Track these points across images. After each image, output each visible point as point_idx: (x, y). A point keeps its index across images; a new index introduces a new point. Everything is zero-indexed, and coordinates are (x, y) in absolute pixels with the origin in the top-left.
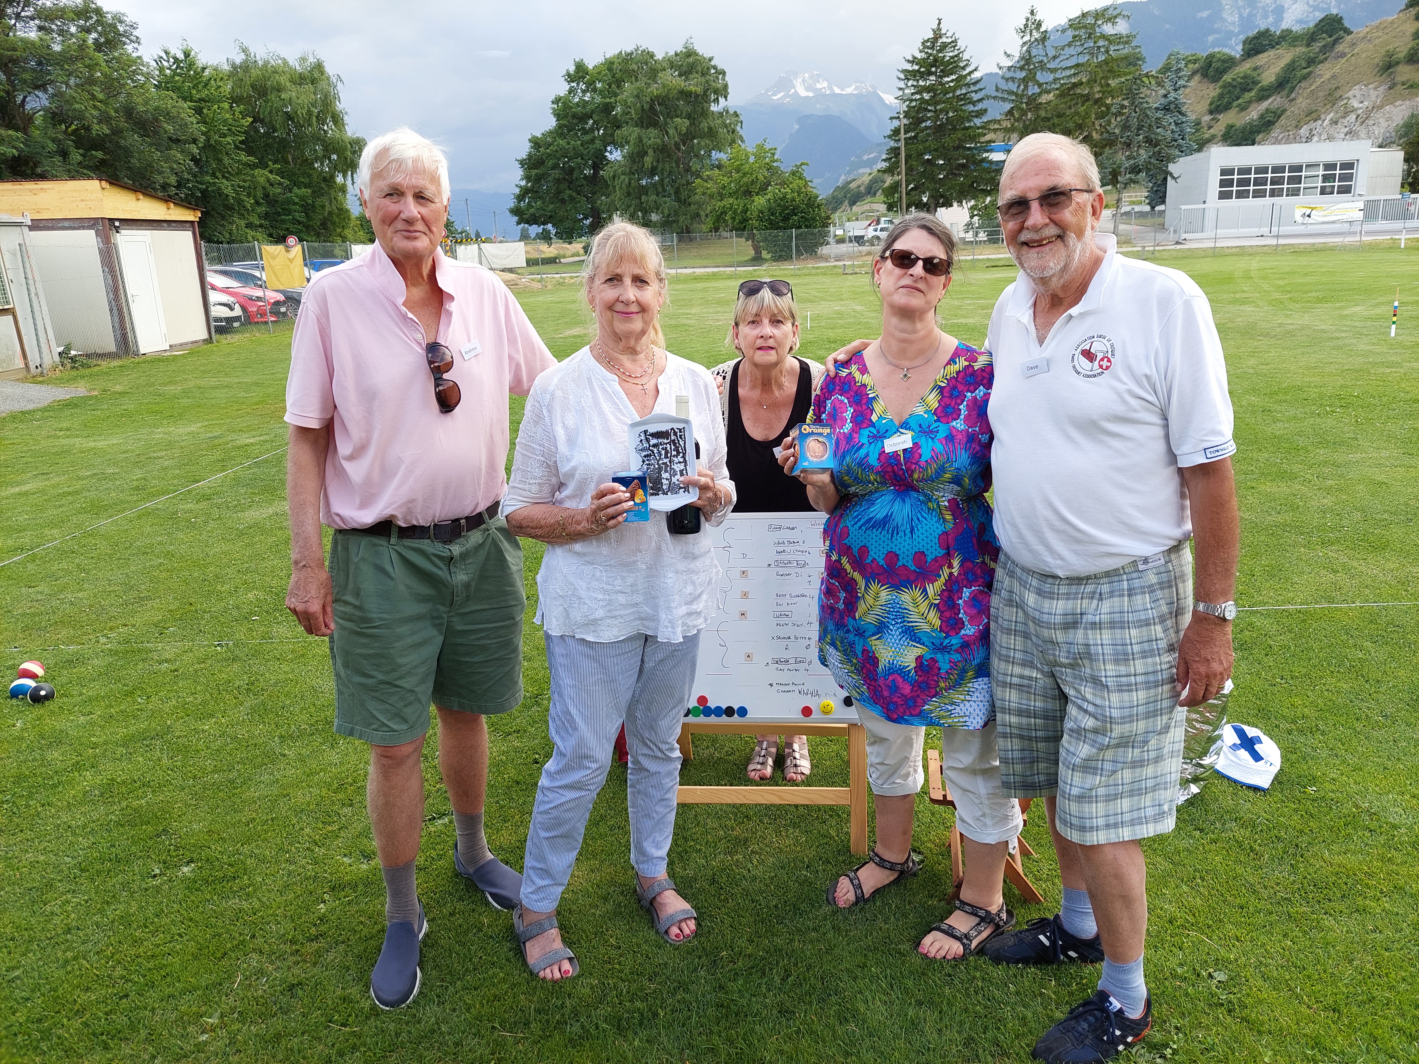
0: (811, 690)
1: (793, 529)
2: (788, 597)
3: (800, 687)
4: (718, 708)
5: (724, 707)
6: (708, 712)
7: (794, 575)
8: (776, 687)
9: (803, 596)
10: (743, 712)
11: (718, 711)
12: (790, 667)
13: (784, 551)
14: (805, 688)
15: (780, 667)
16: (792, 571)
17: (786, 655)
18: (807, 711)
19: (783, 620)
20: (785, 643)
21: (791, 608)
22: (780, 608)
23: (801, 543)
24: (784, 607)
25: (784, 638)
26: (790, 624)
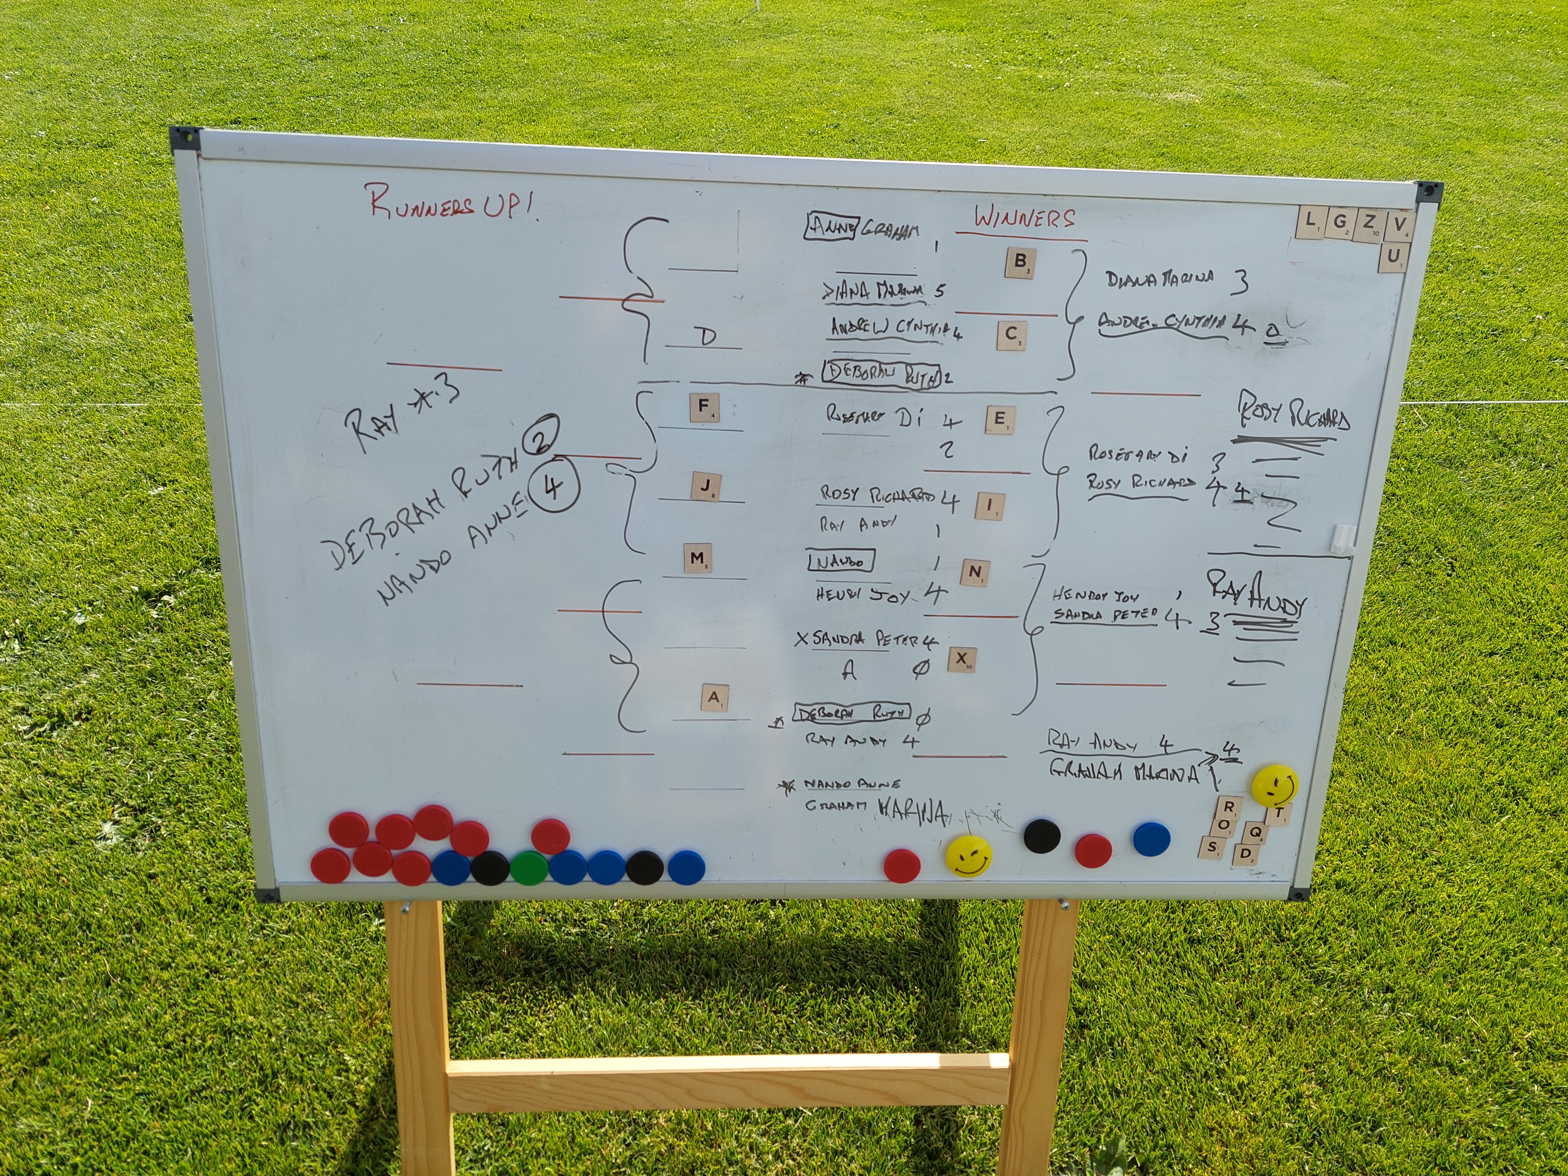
0: (921, 800)
1: (903, 234)
2: (863, 497)
3: (884, 794)
4: (606, 857)
5: (625, 855)
6: (568, 867)
7: (891, 420)
8: (802, 793)
9: (920, 495)
10: (689, 866)
11: (606, 866)
12: (857, 731)
13: (862, 324)
14: (900, 796)
15: (820, 729)
16: (886, 402)
17: (844, 694)
18: (902, 864)
19: (838, 581)
20: (839, 655)
21: (871, 537)
22: (832, 537)
23: (929, 293)
24: (849, 536)
25: (841, 639)
26: (866, 593)
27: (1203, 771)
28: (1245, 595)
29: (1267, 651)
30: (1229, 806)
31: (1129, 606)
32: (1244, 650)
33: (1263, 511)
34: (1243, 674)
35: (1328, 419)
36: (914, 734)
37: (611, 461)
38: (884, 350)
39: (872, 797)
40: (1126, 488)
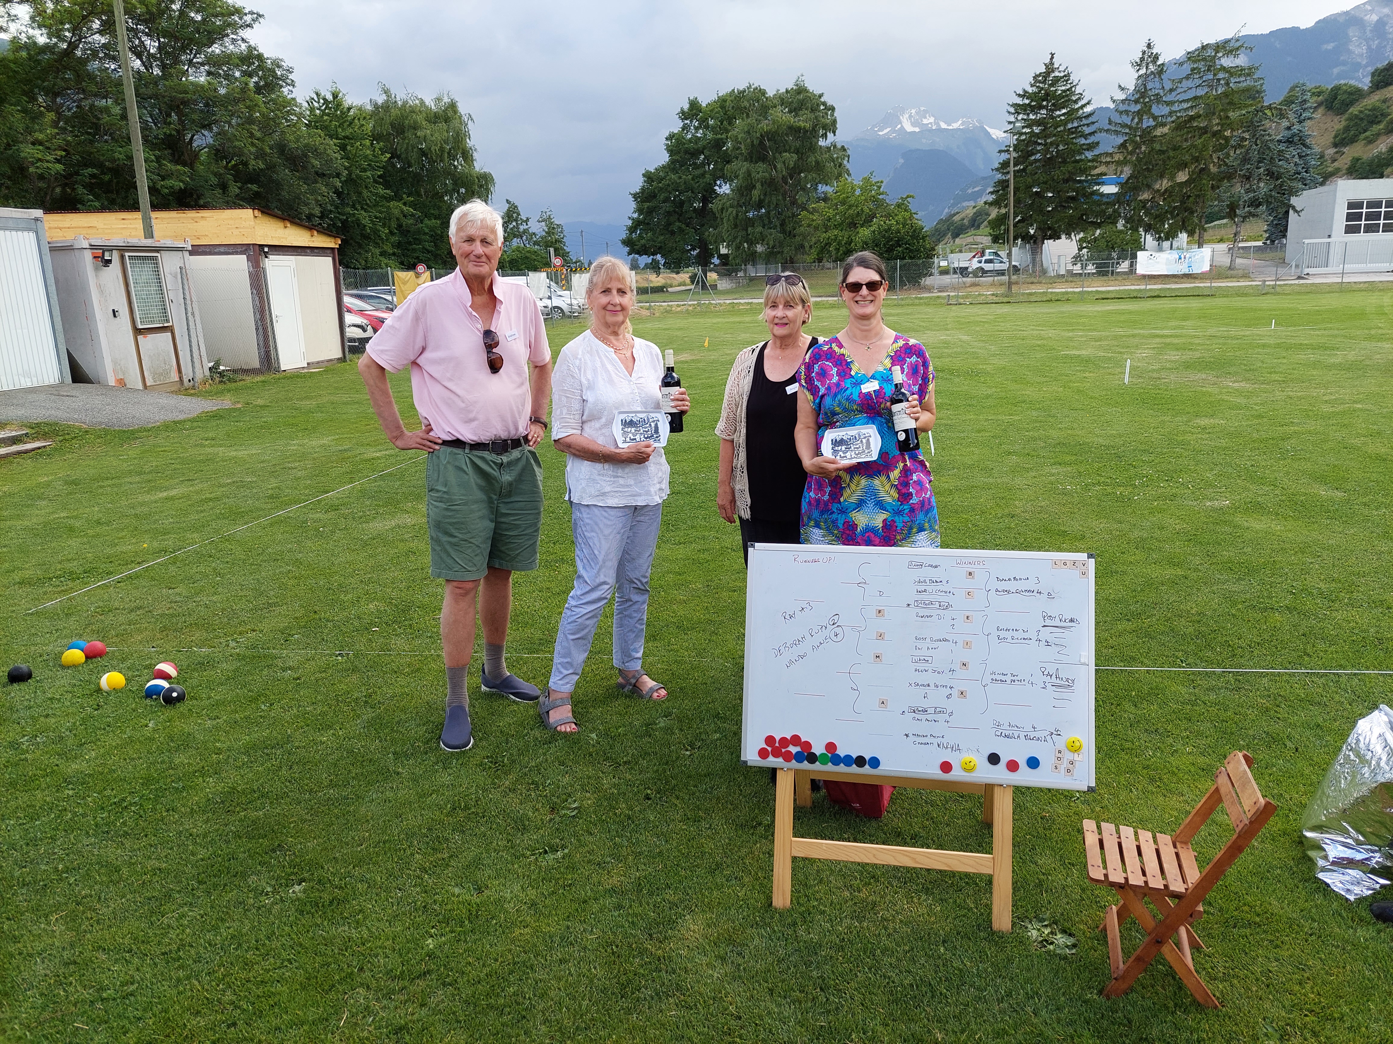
0: (952, 743)
1: (936, 567)
2: (928, 640)
3: (939, 740)
4: (848, 757)
5: (854, 756)
6: (836, 760)
8: (911, 738)
9: (946, 640)
10: (875, 762)
11: (848, 760)
12: (929, 717)
13: (925, 591)
14: (944, 741)
15: (917, 716)
16: (934, 613)
17: (924, 704)
18: (946, 767)
19: (921, 666)
20: (923, 690)
21: (931, 653)
22: (918, 653)
23: (944, 582)
24: (924, 652)
25: (923, 685)
26: (930, 671)
27: (1048, 738)
28: (1054, 676)
29: (1065, 696)
30: (1060, 752)
31: (1015, 678)
32: (1057, 695)
33: (1055, 649)
34: (1058, 703)
35: (1072, 621)
36: (948, 719)
37: (853, 628)
38: (932, 598)
39: (935, 741)
40: (1009, 640)
